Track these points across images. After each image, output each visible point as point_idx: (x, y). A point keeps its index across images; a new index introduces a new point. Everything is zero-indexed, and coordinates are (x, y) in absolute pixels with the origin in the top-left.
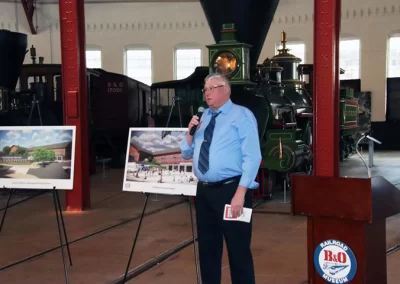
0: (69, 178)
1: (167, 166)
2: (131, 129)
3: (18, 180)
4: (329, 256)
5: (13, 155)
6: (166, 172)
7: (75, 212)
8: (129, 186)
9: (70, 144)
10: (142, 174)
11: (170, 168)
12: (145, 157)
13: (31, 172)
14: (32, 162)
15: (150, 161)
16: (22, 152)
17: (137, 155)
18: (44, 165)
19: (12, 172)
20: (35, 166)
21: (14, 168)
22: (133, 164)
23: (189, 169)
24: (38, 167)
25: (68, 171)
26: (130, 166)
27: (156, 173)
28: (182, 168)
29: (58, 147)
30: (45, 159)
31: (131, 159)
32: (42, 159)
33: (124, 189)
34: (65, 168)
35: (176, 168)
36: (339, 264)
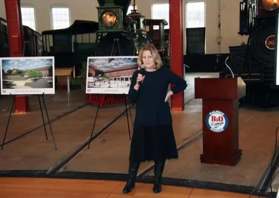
0: (52, 87)
1: (113, 78)
2: (89, 58)
3: (19, 90)
4: (214, 119)
5: (14, 75)
6: (112, 82)
7: (21, 113)
8: (90, 91)
9: (52, 67)
10: (97, 84)
11: (115, 79)
12: (99, 74)
13: (27, 85)
14: (27, 78)
15: (102, 76)
16: (20, 73)
17: (94, 73)
18: (36, 80)
19: (15, 85)
20: (29, 81)
21: (15, 82)
22: (92, 78)
23: (127, 79)
24: (31, 81)
25: (51, 83)
26: (89, 79)
27: (106, 83)
28: (122, 79)
29: (44, 69)
30: (36, 76)
31: (90, 75)
32: (34, 77)
33: (87, 92)
34: (49, 81)
35: (118, 79)
36: (219, 122)
